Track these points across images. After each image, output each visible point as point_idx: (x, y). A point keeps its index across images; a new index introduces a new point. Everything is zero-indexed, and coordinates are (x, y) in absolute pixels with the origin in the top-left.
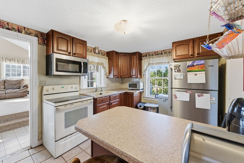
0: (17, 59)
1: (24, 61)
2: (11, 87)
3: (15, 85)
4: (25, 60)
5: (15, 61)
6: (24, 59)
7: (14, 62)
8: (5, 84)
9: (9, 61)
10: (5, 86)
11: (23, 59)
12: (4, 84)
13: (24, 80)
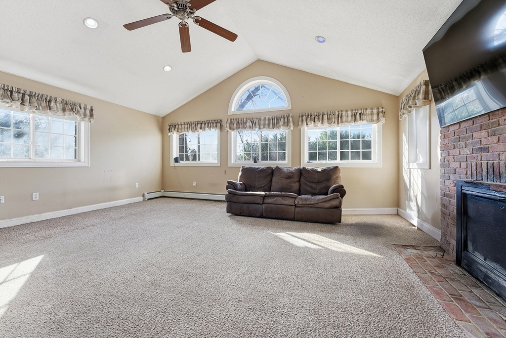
0: (327, 113)
1: (342, 116)
2: (311, 187)
3: (318, 182)
4: (344, 113)
5: (323, 119)
6: (342, 111)
7: (322, 123)
8: (300, 178)
9: (313, 122)
10: (300, 185)
11: (339, 112)
12: (298, 180)
13: (339, 169)
